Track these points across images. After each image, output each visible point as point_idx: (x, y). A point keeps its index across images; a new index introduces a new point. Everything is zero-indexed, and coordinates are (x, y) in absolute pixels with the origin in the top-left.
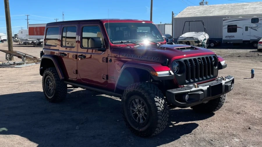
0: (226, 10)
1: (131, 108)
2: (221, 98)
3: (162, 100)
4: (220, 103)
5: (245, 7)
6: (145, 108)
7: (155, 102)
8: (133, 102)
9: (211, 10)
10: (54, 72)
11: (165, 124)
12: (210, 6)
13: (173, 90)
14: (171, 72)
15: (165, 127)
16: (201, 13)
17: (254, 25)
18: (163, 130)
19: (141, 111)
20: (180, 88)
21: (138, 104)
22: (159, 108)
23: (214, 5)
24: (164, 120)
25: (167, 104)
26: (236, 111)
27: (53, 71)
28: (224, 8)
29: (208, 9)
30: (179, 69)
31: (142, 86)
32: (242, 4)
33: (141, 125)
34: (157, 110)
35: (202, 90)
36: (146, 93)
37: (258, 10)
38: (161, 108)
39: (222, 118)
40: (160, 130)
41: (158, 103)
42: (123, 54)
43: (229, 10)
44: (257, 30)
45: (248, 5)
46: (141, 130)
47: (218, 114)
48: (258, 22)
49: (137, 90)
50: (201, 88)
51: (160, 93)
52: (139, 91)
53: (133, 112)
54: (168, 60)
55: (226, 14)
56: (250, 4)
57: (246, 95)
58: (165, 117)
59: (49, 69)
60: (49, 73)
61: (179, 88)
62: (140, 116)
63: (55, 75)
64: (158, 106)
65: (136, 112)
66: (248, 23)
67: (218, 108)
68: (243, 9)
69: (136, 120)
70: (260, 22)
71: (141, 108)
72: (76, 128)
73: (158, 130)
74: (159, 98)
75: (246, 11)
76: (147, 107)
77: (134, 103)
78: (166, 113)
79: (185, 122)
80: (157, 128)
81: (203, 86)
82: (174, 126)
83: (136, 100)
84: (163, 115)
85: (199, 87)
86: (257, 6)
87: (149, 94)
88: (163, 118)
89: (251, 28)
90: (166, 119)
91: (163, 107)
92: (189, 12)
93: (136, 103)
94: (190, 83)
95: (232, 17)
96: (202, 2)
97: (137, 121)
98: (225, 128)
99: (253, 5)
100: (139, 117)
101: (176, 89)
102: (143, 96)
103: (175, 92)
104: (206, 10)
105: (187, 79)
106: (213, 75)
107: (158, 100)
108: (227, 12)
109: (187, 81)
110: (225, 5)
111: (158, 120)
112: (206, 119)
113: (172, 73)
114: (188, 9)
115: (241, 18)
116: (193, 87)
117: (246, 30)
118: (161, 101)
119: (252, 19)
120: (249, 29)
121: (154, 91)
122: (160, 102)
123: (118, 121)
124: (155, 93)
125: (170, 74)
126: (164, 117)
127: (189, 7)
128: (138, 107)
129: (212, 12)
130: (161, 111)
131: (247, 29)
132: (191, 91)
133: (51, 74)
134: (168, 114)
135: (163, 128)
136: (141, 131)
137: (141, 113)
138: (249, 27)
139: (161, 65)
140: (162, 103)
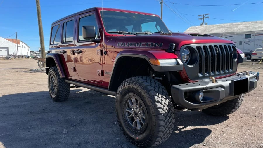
0: (223, 29)
1: (126, 109)
2: (239, 98)
3: (166, 100)
4: (237, 104)
5: (239, 26)
6: (143, 109)
7: (155, 101)
8: (129, 101)
9: (210, 29)
10: (56, 71)
11: (170, 133)
12: (210, 26)
13: (181, 85)
14: (179, 60)
15: (170, 135)
16: (202, 31)
17: (247, 40)
18: (166, 139)
19: (138, 114)
20: (191, 83)
21: (135, 104)
22: (161, 111)
23: (212, 25)
24: (167, 127)
25: (172, 106)
26: (253, 114)
27: (55, 69)
28: (221, 27)
29: (208, 28)
30: (189, 59)
31: (139, 81)
32: (236, 23)
33: (138, 131)
34: (158, 113)
35: (222, 86)
36: (143, 90)
37: (250, 28)
38: (164, 110)
39: (240, 123)
40: (162, 139)
41: (160, 104)
42: (119, 43)
43: (226, 29)
44: (250, 44)
45: (242, 24)
46: (137, 138)
47: (233, 117)
48: (251, 37)
49: (132, 86)
50: (220, 83)
51: (164, 90)
52: (136, 87)
53: (129, 114)
54: (174, 44)
55: (223, 32)
56: (243, 24)
57: (257, 96)
58: (170, 123)
59: (52, 68)
60: (52, 72)
61: (189, 83)
62: (137, 119)
63: (57, 73)
64: (160, 108)
65: (133, 115)
66: (242, 39)
67: (234, 110)
68: (237, 27)
69: (132, 124)
70: (252, 37)
71: (138, 110)
72: (64, 132)
73: (160, 141)
74: (162, 97)
75: (240, 29)
76: (145, 109)
77: (130, 104)
78: (171, 118)
79: (194, 126)
80: (158, 137)
81: (223, 81)
82: (180, 132)
83: (132, 99)
84: (166, 121)
85: (218, 82)
86: (249, 25)
87: (148, 91)
88: (166, 124)
89: (244, 42)
90: (171, 125)
91: (166, 109)
92: (192, 30)
93: (132, 104)
94: (205, 77)
95: (228, 33)
96: (203, 24)
97: (133, 126)
98: (247, 136)
99: (245, 24)
100: (136, 121)
101: (186, 84)
102: (139, 95)
103: (184, 87)
104: (206, 29)
105: (200, 71)
106: (232, 69)
107: (160, 100)
108: (223, 30)
109: (200, 75)
110: (222, 24)
111: (160, 127)
112: (220, 124)
113: (181, 63)
114: (191, 28)
115: (236, 35)
116: (210, 82)
117: (240, 45)
118: (164, 100)
119: (245, 35)
120: (243, 43)
121: (154, 87)
122: (163, 102)
123: (115, 123)
124: (157, 90)
125: (178, 63)
126: (168, 123)
127: (192, 27)
128: (135, 108)
129: (211, 30)
130: (164, 114)
131: (241, 43)
132: (207, 87)
133: (53, 72)
134: (174, 119)
135: (167, 137)
136: (137, 140)
137: (138, 116)
138: (243, 42)
139: (164, 52)
140: (165, 103)
